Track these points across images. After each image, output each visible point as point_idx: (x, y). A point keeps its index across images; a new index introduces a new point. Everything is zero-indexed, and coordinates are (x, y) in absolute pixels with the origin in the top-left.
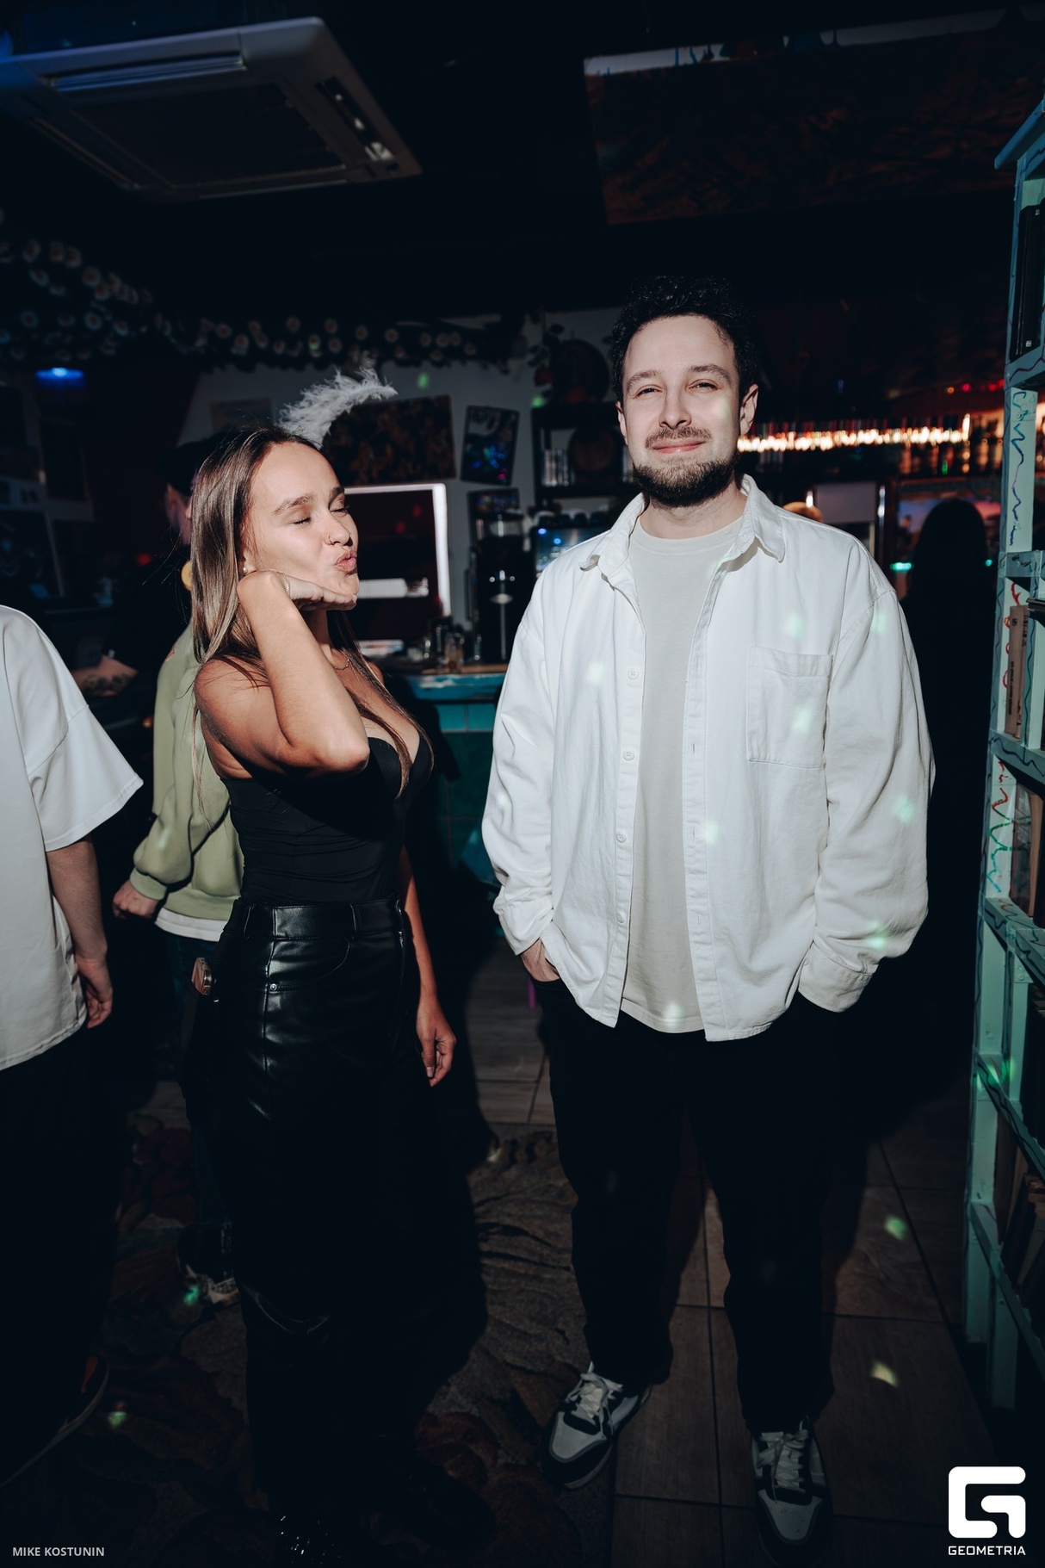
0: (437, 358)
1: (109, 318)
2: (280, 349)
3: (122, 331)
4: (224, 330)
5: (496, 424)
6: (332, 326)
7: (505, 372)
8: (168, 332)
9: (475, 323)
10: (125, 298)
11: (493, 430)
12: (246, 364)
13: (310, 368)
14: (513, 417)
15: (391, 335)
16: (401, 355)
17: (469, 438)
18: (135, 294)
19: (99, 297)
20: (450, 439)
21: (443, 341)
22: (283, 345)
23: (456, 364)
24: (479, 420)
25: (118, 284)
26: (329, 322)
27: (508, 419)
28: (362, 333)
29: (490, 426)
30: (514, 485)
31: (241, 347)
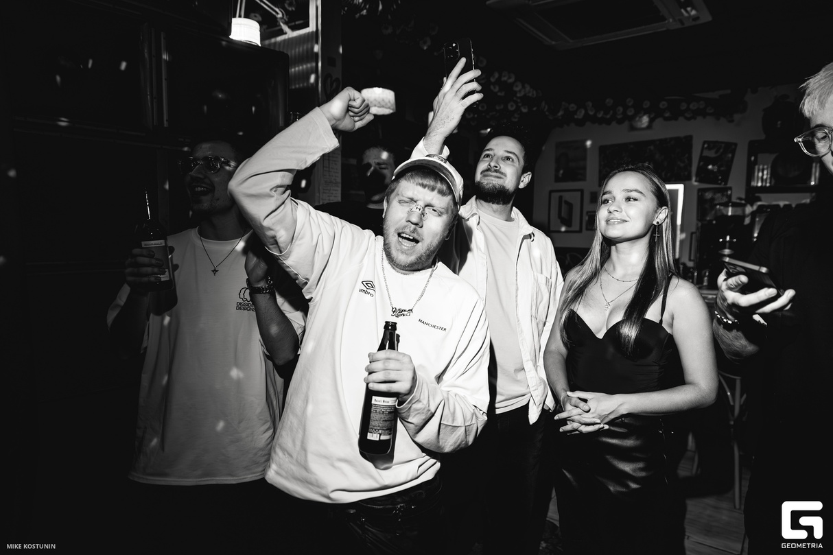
0: (687, 115)
1: (520, 105)
2: (600, 115)
3: (524, 110)
4: (573, 107)
5: (721, 150)
6: (630, 102)
7: (731, 121)
8: (545, 110)
9: (715, 95)
10: (530, 95)
11: (719, 154)
12: (580, 123)
13: (614, 123)
14: (733, 147)
15: (663, 105)
16: (667, 115)
17: (702, 158)
18: (535, 92)
19: (518, 95)
20: (690, 159)
21: (693, 106)
22: (602, 113)
23: (699, 118)
24: (709, 148)
25: (528, 88)
26: (629, 100)
27: (731, 148)
28: (647, 104)
29: (716, 152)
30: (729, 185)
31: (581, 114)
